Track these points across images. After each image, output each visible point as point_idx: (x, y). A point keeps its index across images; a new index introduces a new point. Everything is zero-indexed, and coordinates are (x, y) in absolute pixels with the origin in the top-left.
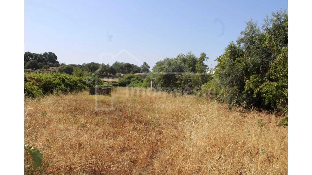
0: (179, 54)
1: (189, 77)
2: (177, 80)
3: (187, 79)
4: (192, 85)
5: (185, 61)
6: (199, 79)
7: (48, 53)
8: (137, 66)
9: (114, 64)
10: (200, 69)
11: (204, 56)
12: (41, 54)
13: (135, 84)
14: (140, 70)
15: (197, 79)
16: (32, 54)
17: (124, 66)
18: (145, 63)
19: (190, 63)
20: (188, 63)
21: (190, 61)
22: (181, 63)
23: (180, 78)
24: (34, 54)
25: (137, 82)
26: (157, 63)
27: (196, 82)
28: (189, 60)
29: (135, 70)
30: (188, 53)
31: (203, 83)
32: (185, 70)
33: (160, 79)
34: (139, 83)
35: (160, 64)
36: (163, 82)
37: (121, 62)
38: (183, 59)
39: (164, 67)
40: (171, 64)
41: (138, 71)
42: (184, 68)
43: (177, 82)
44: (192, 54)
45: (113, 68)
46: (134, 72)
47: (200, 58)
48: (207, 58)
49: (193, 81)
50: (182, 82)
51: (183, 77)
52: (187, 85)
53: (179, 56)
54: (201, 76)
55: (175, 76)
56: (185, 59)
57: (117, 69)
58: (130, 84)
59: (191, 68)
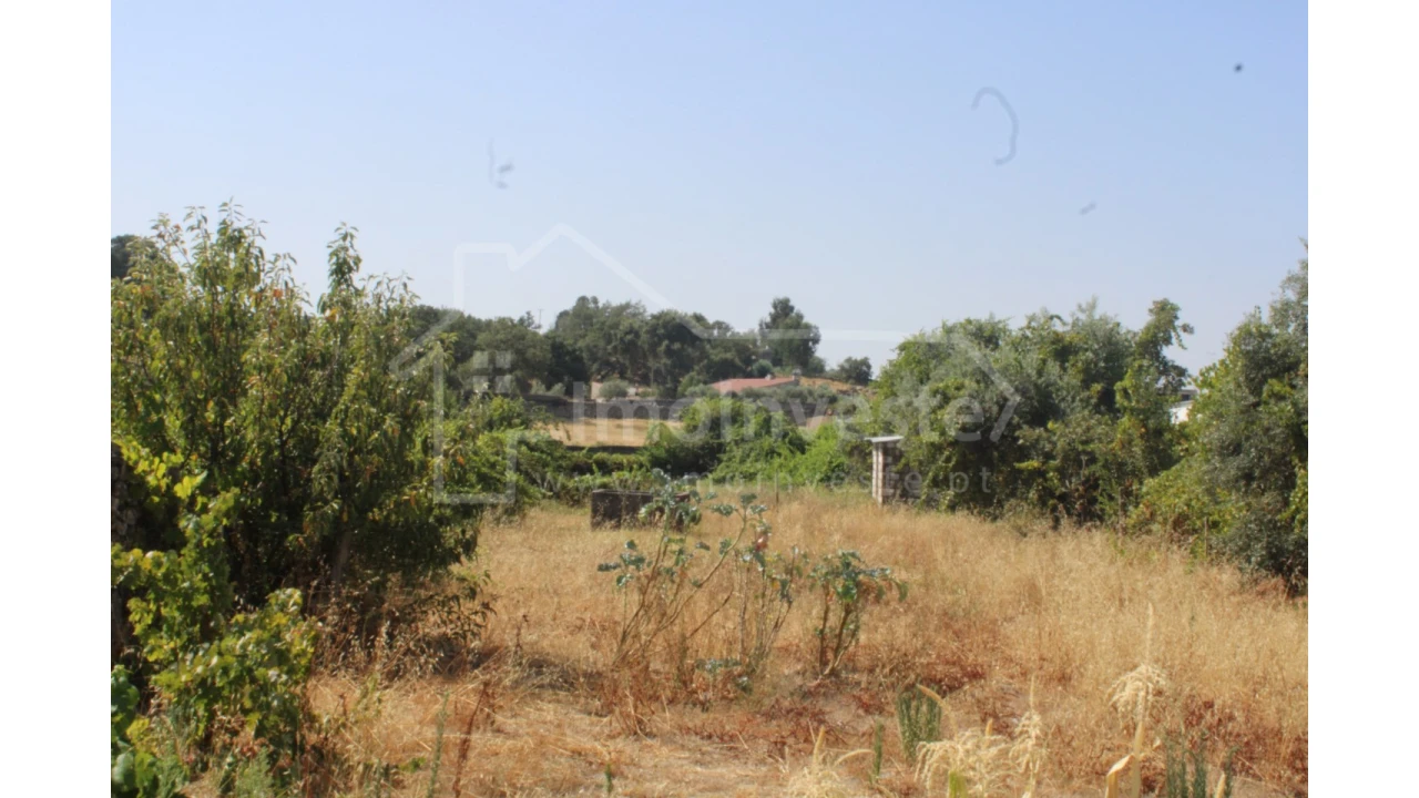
0: (1030, 313)
1: (1085, 443)
2: (1024, 454)
3: (1074, 449)
4: (1101, 482)
5: (1063, 351)
6: (1132, 452)
8: (727, 330)
9: (563, 315)
10: (1138, 402)
11: (1165, 320)
13: (757, 461)
14: (754, 353)
15: (1121, 450)
17: (647, 332)
18: (783, 311)
19: (1087, 363)
20: (1080, 364)
21: (1090, 354)
22: (1045, 362)
23: (1042, 442)
25: (766, 448)
26: (903, 348)
27: (1121, 465)
28: (1086, 350)
29: (717, 355)
30: (1080, 308)
31: (1153, 472)
32: (1063, 399)
33: (936, 449)
34: (779, 455)
35: (922, 358)
36: (951, 465)
37: (616, 302)
38: (1053, 343)
39: (958, 389)
41: (737, 361)
42: (1058, 390)
43: (1023, 465)
44: (1098, 314)
45: (561, 346)
46: (708, 368)
47: (1148, 329)
48: (1186, 328)
49: (1106, 460)
50: (1053, 463)
51: (1055, 438)
52: (1073, 480)
53: (1033, 324)
54: (1142, 436)
55: (1017, 433)
56: (1066, 343)
57: (588, 348)
58: (720, 461)
59: (1098, 392)
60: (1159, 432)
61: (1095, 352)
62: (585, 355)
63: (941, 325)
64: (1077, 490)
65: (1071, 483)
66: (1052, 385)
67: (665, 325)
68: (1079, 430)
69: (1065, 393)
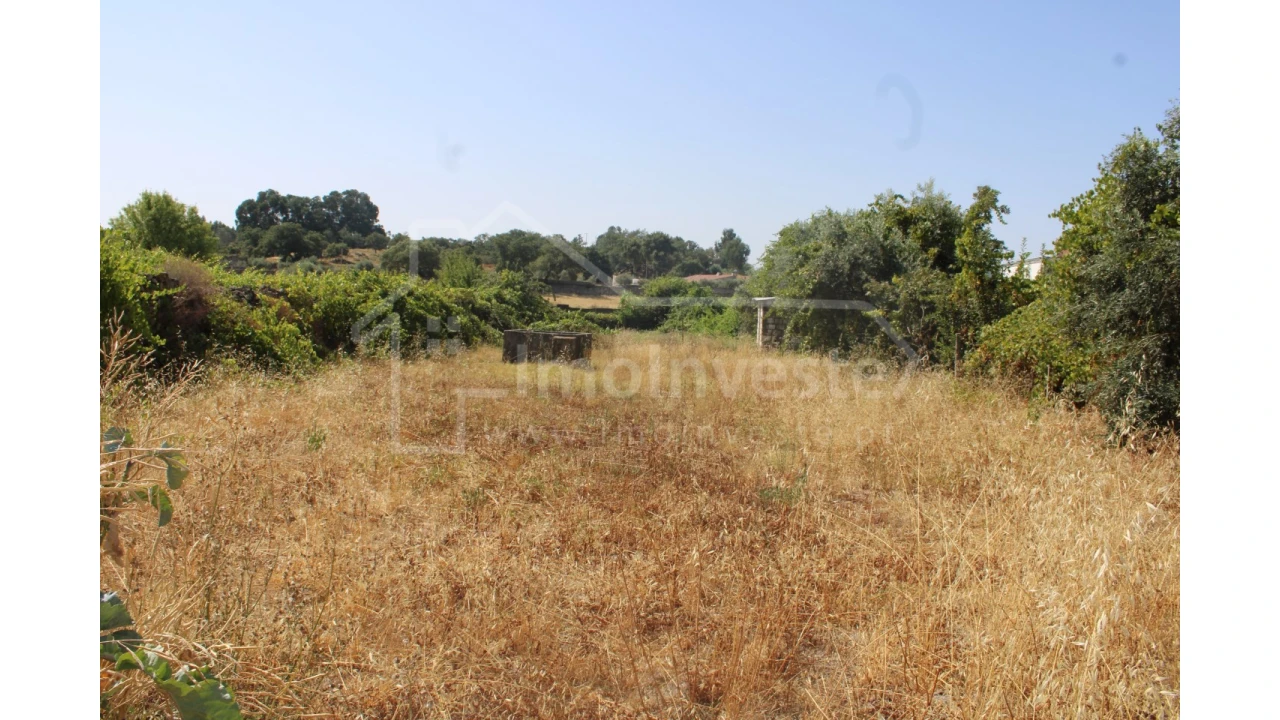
0: (878, 193)
1: (923, 294)
3: (915, 300)
4: (938, 328)
5: (905, 221)
6: (967, 302)
7: (344, 193)
8: (695, 246)
9: (601, 237)
10: (974, 257)
11: (987, 201)
12: (317, 198)
13: (690, 319)
14: (710, 260)
15: (958, 300)
16: (284, 198)
17: (644, 245)
18: (729, 235)
19: (926, 231)
20: (919, 232)
21: (928, 224)
22: (889, 229)
23: (887, 294)
24: (290, 197)
25: (697, 309)
26: (782, 234)
27: (957, 314)
28: (925, 220)
29: (688, 261)
30: (919, 186)
31: (988, 320)
32: (905, 259)
34: (705, 314)
35: (794, 237)
36: (808, 314)
37: (631, 229)
38: (897, 214)
39: (816, 250)
40: (845, 234)
41: (700, 265)
42: (901, 252)
44: (936, 192)
45: (596, 254)
46: (682, 268)
47: (973, 208)
48: (1004, 209)
49: (944, 309)
50: (895, 312)
51: (897, 290)
52: (913, 327)
53: (880, 202)
54: (977, 289)
55: (865, 286)
56: (908, 215)
57: (613, 256)
58: (667, 319)
59: (934, 255)
60: (993, 284)
61: (932, 221)
62: (610, 260)
63: (811, 216)
64: (917, 336)
65: (911, 330)
66: (896, 247)
67: (655, 241)
68: (920, 283)
69: (907, 254)
